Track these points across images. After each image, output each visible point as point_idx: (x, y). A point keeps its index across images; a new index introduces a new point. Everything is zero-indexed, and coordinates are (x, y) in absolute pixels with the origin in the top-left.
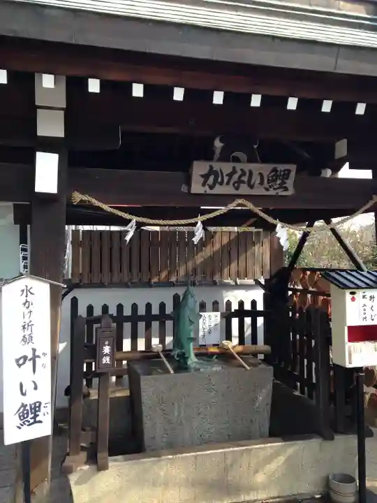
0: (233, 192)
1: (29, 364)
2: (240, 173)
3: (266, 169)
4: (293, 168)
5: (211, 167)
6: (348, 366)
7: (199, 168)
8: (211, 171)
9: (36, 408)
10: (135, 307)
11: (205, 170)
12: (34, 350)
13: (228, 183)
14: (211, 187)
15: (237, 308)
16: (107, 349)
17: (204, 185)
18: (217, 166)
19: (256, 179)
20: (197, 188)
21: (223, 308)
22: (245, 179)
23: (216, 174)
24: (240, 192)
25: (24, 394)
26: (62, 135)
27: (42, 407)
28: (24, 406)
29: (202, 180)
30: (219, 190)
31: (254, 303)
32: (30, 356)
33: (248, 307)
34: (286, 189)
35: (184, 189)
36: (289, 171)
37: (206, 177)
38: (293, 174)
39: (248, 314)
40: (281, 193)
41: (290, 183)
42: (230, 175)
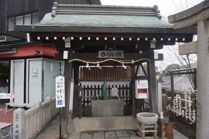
0: (109, 57)
1: (60, 92)
2: (110, 53)
3: (116, 52)
4: (123, 51)
5: (103, 52)
6: (138, 98)
7: (100, 52)
8: (103, 53)
9: (61, 101)
10: (95, 86)
11: (101, 53)
12: (61, 90)
13: (107, 55)
14: (103, 56)
15: (122, 87)
16: (80, 93)
17: (101, 56)
18: (104, 52)
19: (114, 54)
20: (100, 57)
21: (118, 87)
22: (111, 54)
23: (104, 53)
24: (110, 57)
25: (59, 98)
26: (70, 47)
27: (62, 101)
28: (59, 101)
29: (101, 55)
30: (105, 57)
31: (127, 86)
32: (60, 90)
33: (125, 86)
34: (122, 56)
35: (97, 57)
36: (122, 52)
37: (102, 54)
38: (123, 53)
39: (125, 88)
40: (120, 57)
41: (122, 55)
42: (107, 54)
